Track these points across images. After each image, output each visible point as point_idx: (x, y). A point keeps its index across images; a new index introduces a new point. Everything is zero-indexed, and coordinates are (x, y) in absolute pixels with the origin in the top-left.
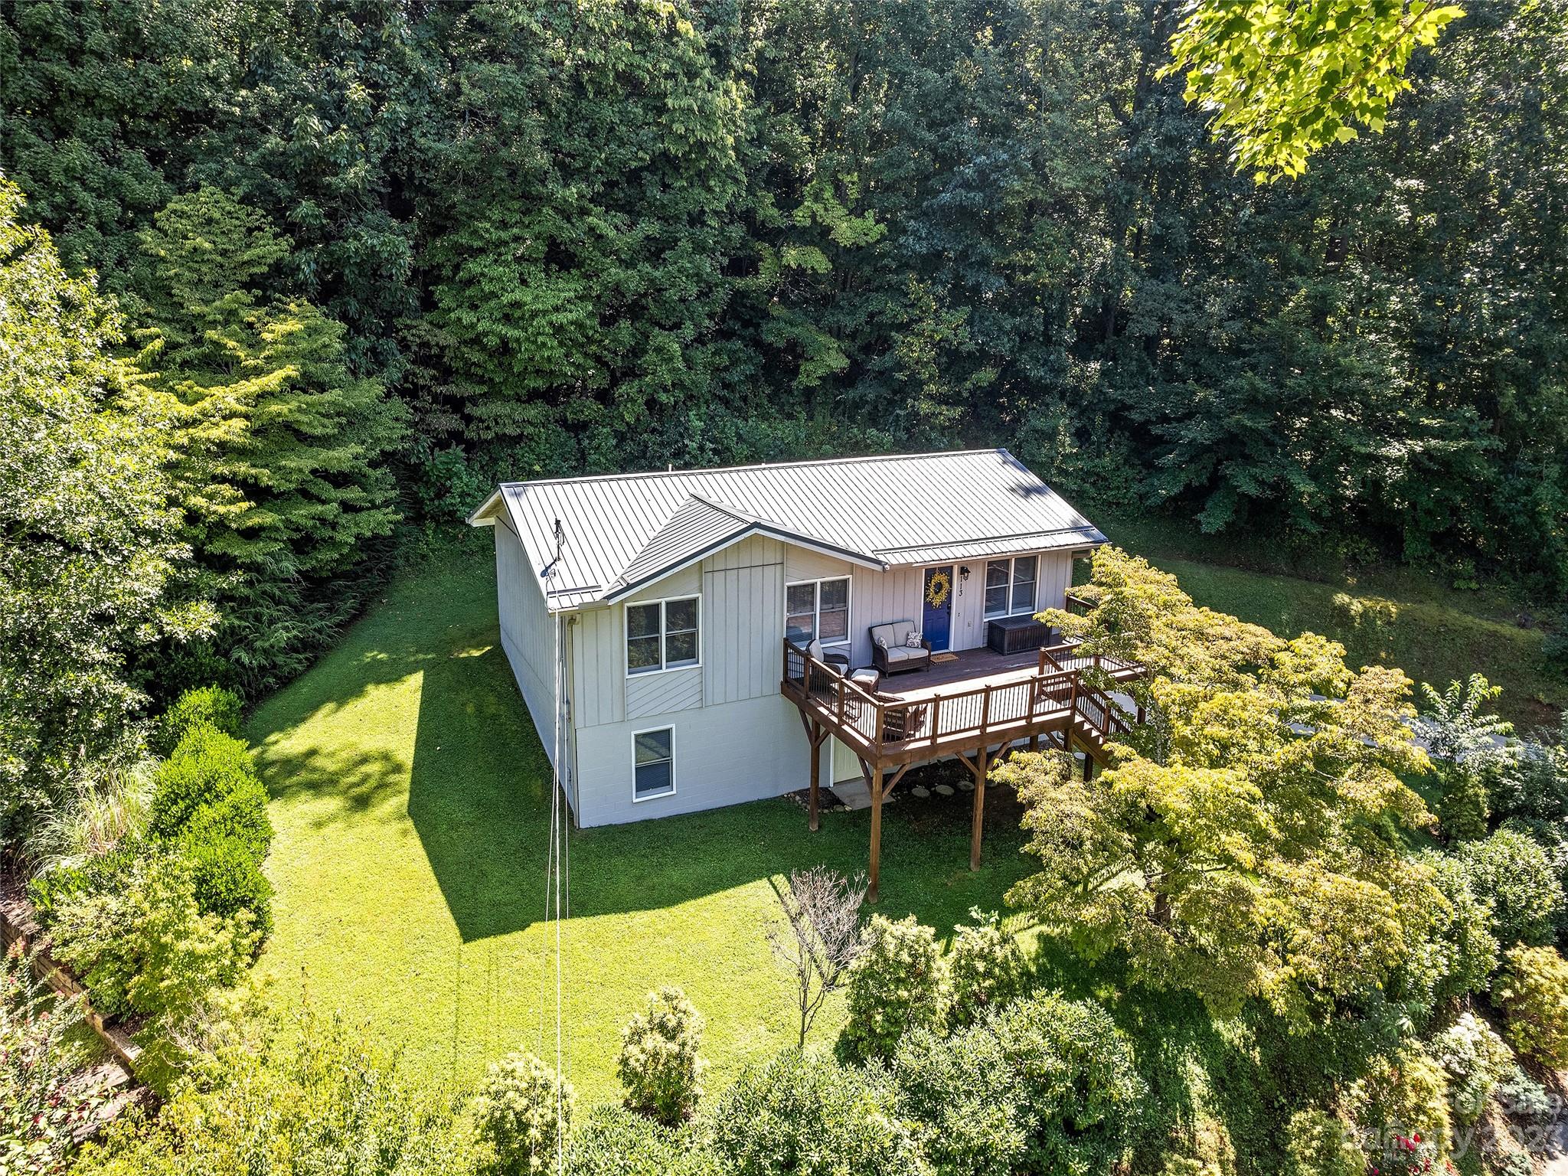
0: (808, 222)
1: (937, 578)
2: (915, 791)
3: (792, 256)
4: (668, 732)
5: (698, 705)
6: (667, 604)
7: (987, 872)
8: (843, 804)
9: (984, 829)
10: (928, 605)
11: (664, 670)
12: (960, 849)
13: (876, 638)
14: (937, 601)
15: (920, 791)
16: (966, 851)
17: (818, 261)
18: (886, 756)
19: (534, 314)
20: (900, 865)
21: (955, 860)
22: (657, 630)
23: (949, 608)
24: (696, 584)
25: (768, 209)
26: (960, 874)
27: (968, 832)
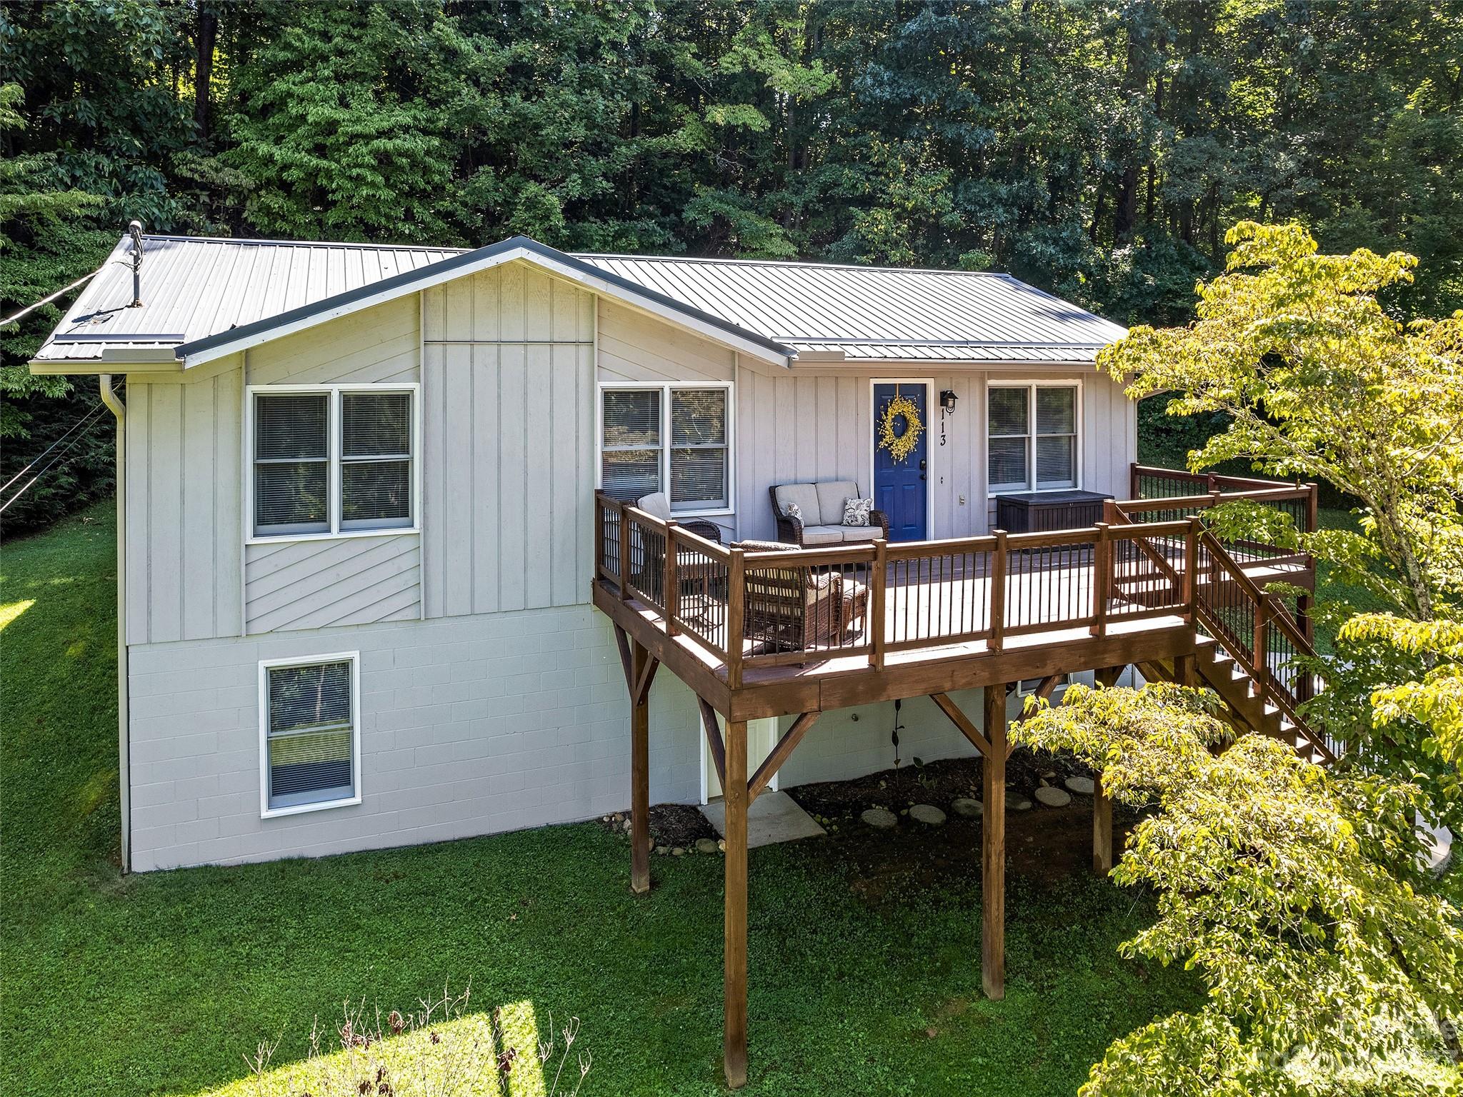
0: (738, 69)
1: (900, 407)
2: (868, 816)
3: (719, 115)
4: (345, 666)
5: (410, 614)
6: (347, 399)
7: (1023, 1000)
8: (716, 837)
9: (1011, 895)
10: (883, 456)
11: (335, 533)
12: (957, 941)
13: (782, 504)
14: (901, 448)
15: (879, 817)
16: (971, 945)
17: (752, 118)
18: (753, 688)
19: (354, 138)
20: (817, 982)
21: (945, 970)
22: (322, 449)
23: (923, 468)
24: (408, 363)
25: (686, 56)
26: (958, 1006)
27: (974, 902)
